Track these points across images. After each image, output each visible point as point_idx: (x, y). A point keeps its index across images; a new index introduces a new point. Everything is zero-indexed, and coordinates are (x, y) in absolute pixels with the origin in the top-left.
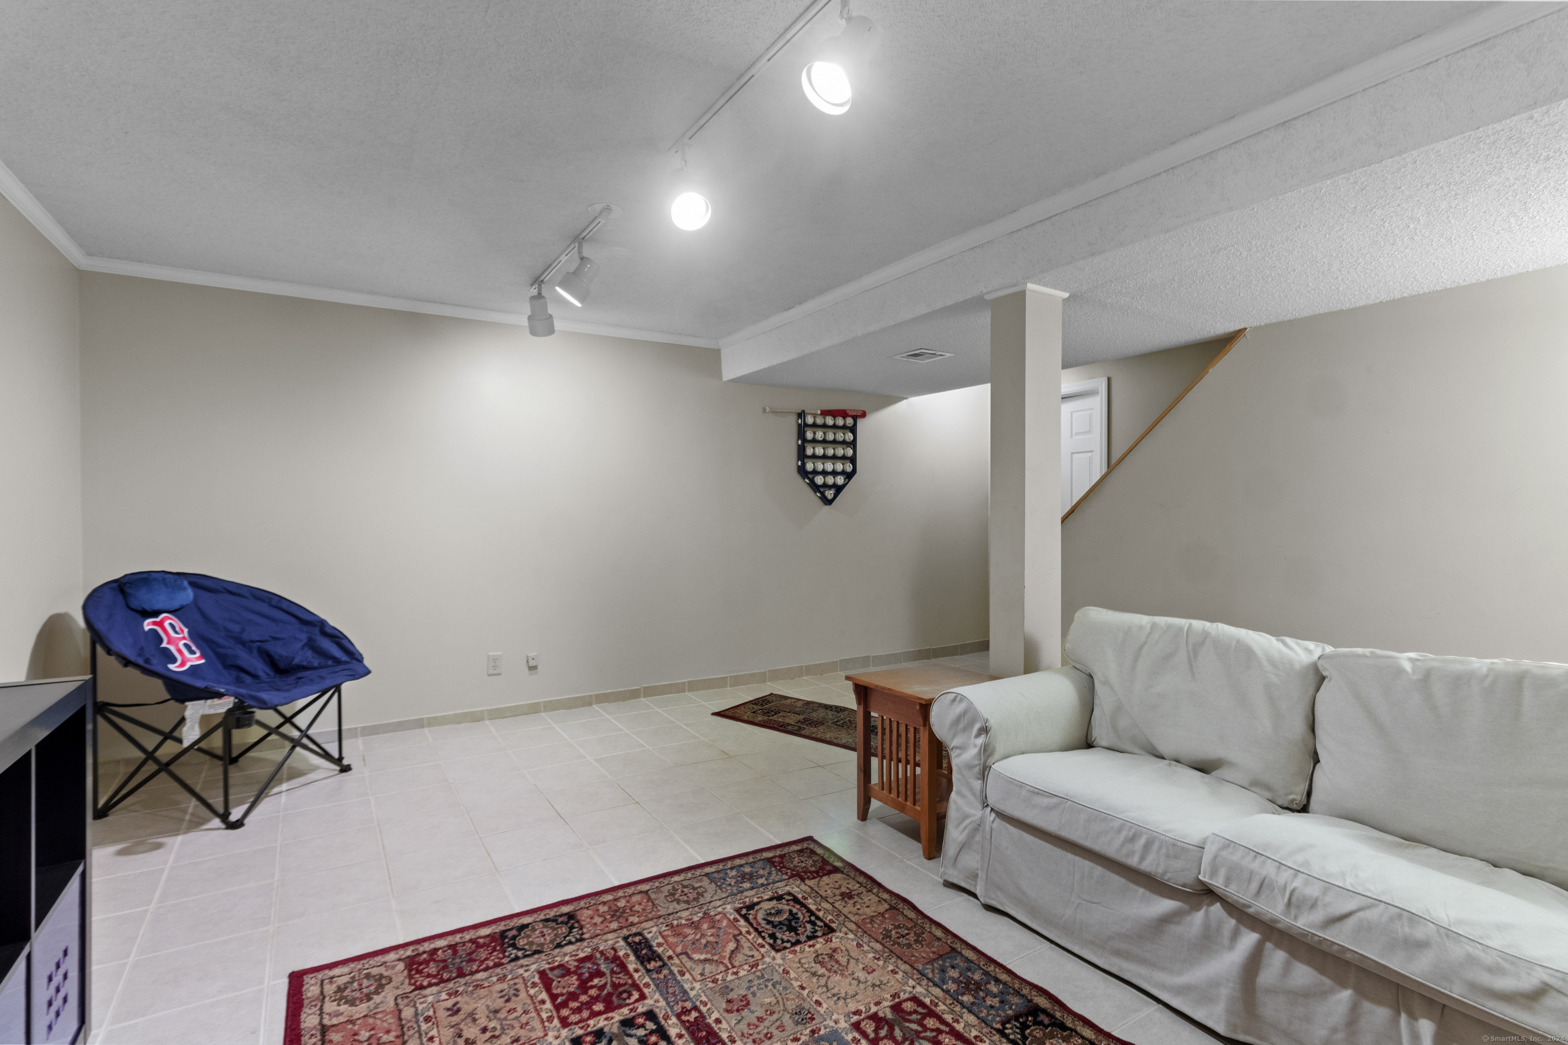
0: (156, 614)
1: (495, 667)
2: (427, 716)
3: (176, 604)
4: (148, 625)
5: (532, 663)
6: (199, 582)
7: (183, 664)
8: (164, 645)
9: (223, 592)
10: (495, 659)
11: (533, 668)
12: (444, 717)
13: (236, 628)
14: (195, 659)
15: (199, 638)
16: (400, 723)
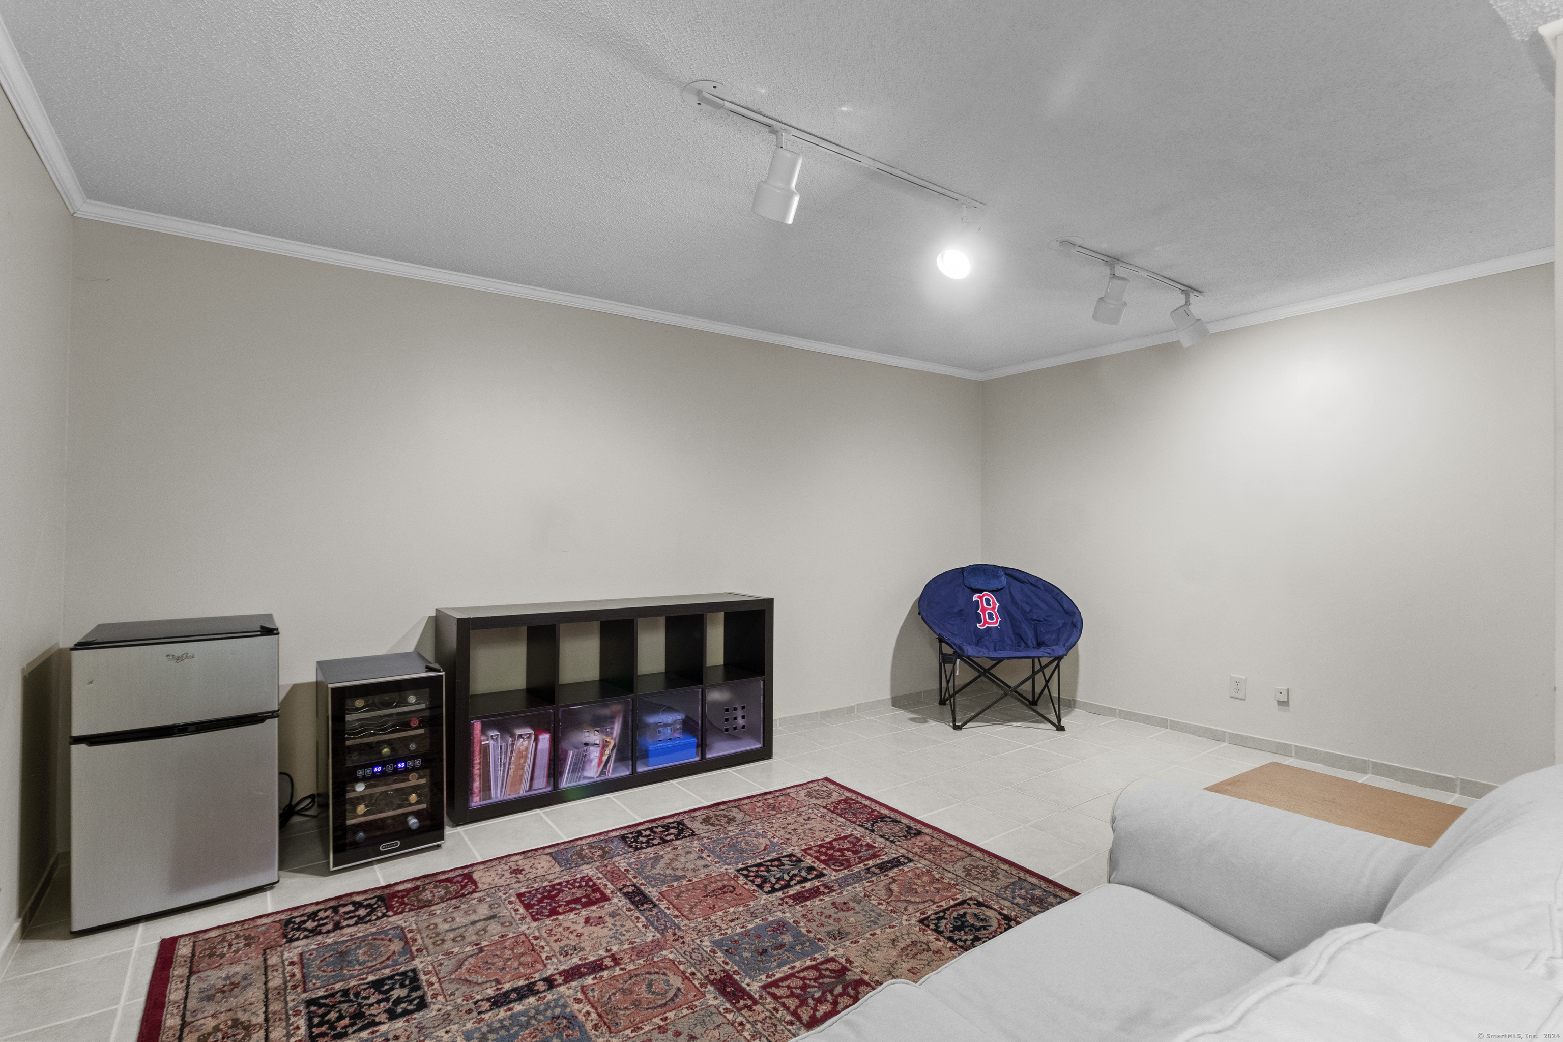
0: (981, 591)
1: (1237, 690)
2: (1171, 719)
3: (993, 587)
4: (975, 598)
5: (1283, 698)
6: (1013, 575)
7: (983, 625)
8: (979, 611)
9: (1027, 583)
10: (1238, 683)
11: (1284, 704)
12: (1186, 725)
13: (1028, 608)
14: (994, 623)
15: (1004, 610)
16: (1148, 717)
